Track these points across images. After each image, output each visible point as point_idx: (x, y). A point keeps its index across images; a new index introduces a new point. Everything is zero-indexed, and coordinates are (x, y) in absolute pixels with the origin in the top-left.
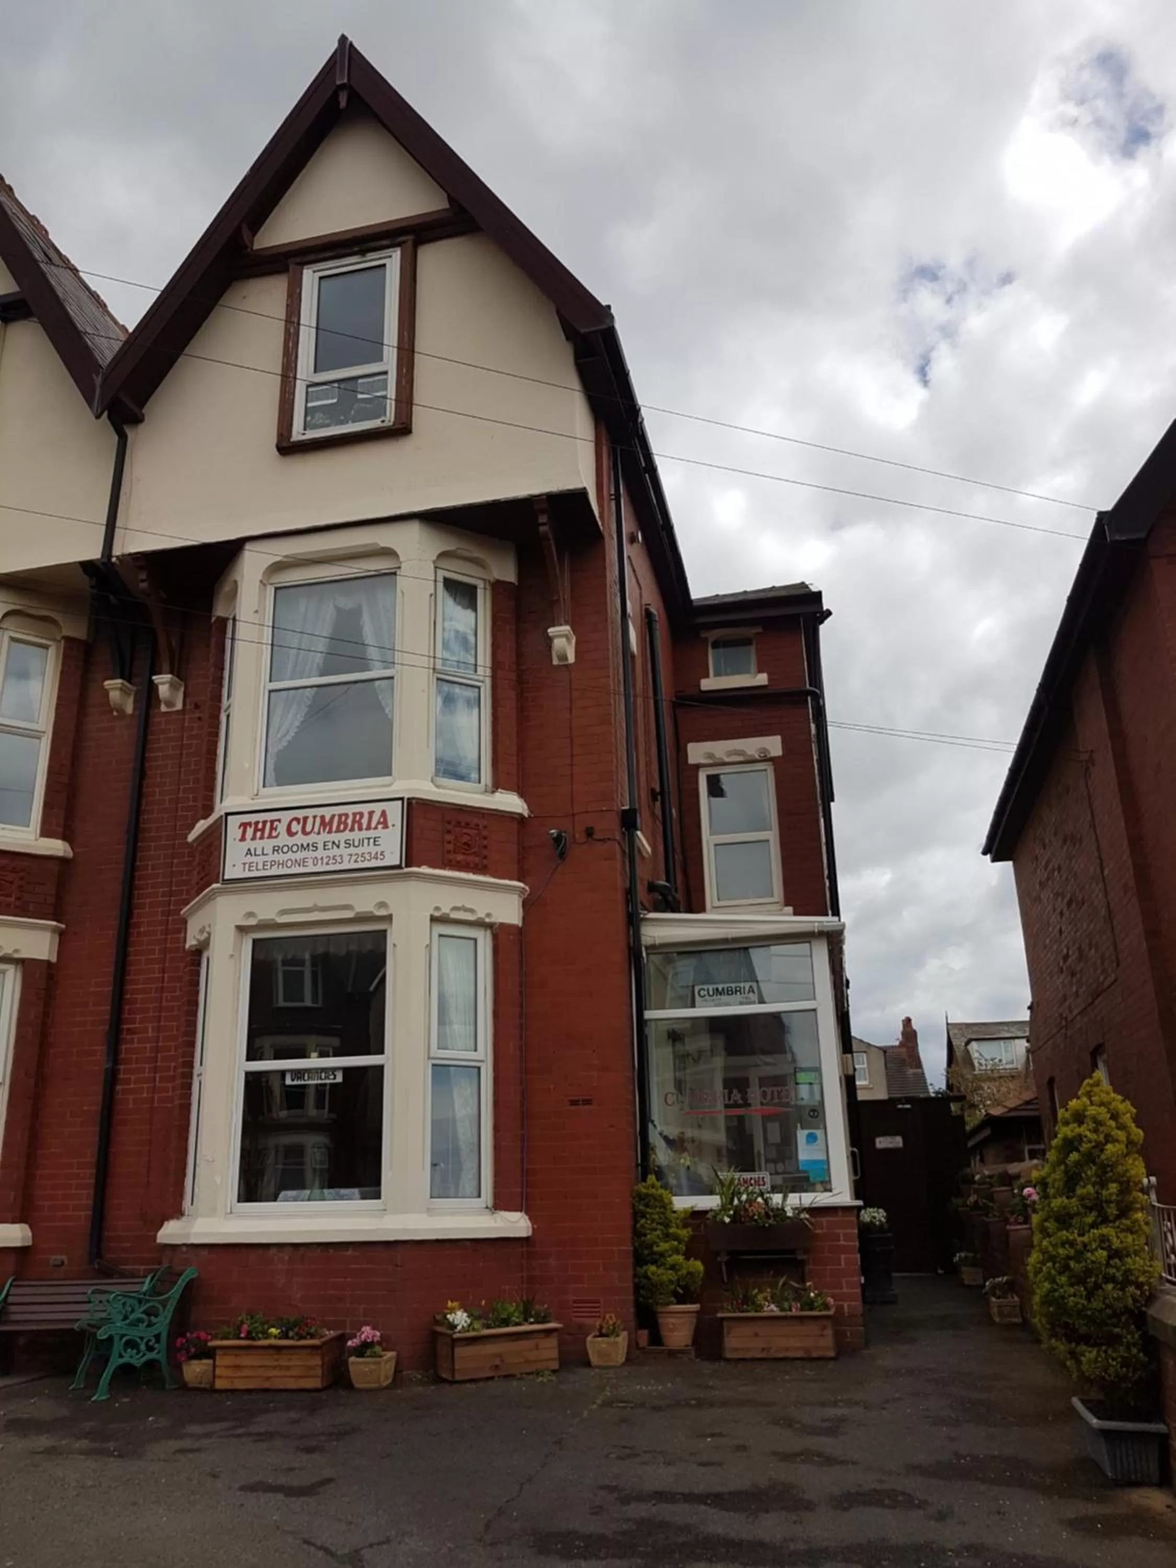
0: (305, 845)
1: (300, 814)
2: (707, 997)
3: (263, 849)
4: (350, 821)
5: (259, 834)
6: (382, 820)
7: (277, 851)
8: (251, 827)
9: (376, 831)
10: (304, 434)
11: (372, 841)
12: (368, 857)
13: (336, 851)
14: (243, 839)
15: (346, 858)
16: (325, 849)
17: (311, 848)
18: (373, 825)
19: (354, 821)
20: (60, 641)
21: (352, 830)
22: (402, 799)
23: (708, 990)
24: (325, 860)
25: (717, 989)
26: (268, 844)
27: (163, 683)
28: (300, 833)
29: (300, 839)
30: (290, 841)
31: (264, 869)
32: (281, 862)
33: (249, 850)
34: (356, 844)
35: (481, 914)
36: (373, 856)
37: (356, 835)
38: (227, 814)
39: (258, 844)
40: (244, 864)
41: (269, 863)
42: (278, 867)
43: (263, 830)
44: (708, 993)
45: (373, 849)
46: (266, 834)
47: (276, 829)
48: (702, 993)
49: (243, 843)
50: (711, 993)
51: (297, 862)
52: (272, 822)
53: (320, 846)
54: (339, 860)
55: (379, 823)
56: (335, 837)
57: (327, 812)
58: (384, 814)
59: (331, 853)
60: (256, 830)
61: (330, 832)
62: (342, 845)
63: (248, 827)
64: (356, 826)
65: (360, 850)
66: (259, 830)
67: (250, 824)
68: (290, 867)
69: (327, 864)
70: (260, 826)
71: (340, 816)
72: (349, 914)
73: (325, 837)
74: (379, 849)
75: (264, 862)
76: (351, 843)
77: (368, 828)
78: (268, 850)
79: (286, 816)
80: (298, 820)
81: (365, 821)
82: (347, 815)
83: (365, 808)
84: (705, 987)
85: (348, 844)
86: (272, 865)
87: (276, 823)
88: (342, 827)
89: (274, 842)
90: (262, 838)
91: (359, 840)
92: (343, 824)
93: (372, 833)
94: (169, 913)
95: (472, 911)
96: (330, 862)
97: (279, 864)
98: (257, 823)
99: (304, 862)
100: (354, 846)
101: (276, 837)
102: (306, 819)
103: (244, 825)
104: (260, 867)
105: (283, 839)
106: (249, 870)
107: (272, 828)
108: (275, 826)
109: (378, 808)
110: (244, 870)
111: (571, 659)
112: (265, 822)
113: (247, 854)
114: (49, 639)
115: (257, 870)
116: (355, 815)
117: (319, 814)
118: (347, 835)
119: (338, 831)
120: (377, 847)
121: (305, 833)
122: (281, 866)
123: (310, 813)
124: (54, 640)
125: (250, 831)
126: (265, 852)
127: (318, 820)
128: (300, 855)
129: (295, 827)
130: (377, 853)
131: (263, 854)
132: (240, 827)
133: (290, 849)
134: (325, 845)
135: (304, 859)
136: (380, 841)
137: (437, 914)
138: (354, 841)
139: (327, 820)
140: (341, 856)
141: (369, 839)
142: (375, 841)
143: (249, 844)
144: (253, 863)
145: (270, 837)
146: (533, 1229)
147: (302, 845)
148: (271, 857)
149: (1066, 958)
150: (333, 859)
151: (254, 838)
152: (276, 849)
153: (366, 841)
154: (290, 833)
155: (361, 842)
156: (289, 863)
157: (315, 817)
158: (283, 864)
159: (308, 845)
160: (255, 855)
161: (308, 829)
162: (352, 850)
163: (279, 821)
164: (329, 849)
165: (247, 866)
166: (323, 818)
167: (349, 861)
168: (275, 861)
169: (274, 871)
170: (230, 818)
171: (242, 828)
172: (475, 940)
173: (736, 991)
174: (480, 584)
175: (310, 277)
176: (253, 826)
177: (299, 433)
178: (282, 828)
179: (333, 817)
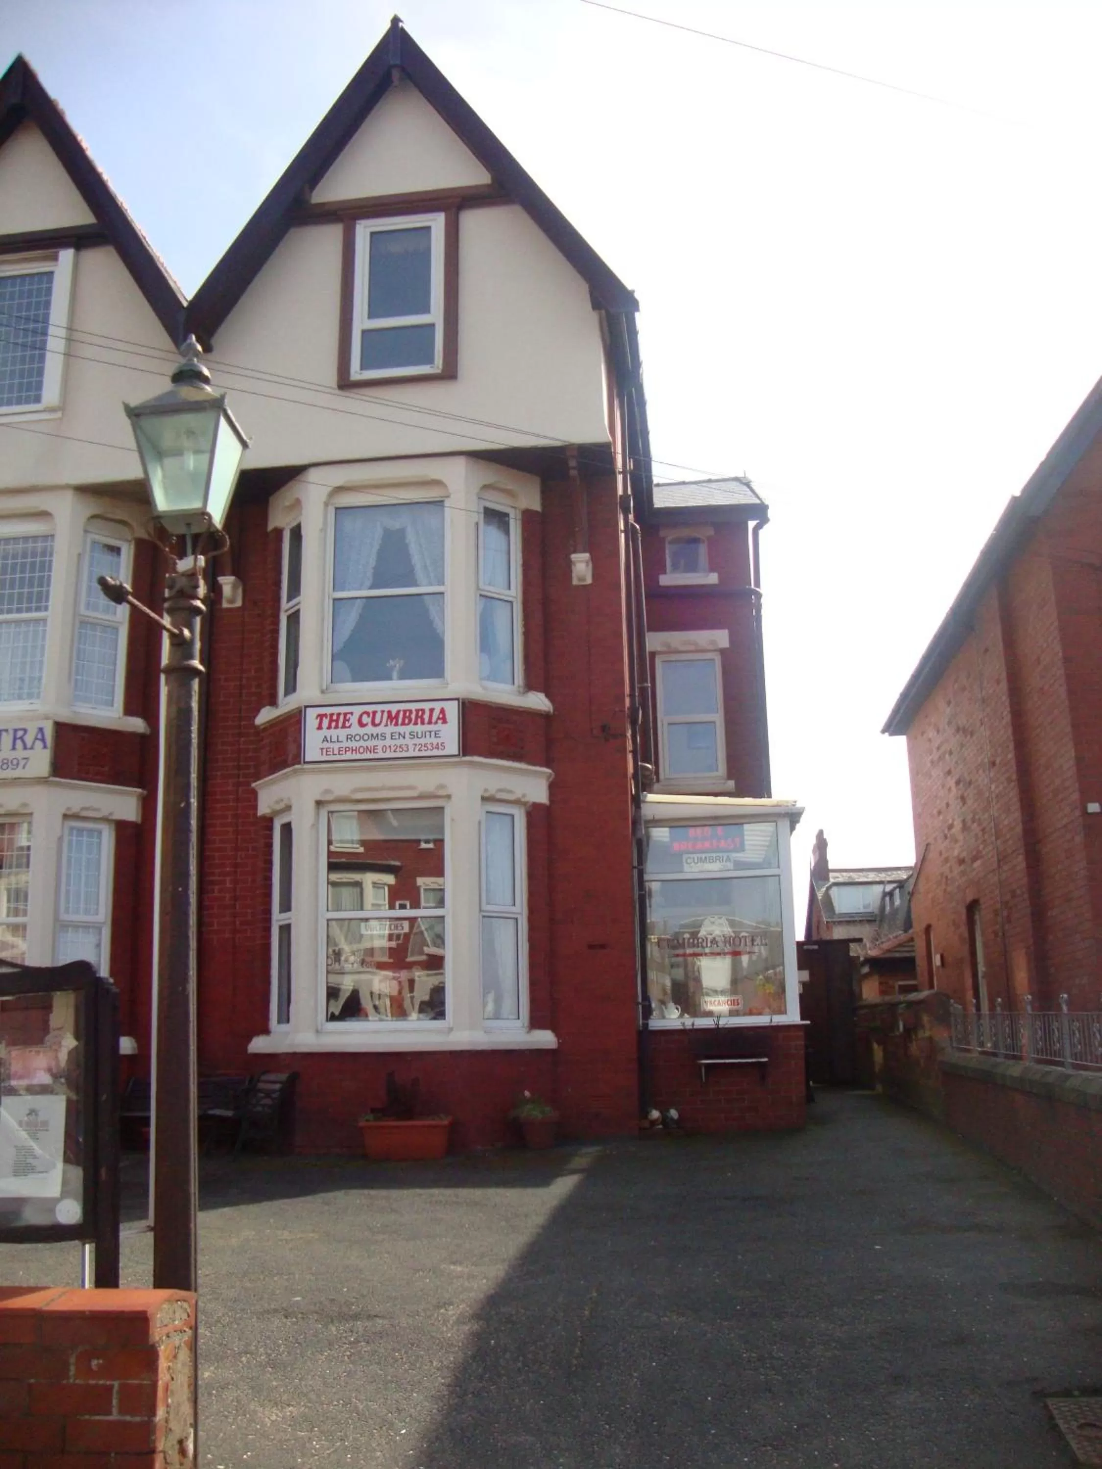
0: (375, 735)
1: (370, 709)
2: (693, 864)
3: (338, 736)
4: (413, 716)
5: (333, 724)
6: (441, 716)
7: (350, 738)
8: (326, 718)
9: (437, 725)
10: (361, 374)
11: (433, 733)
12: (430, 747)
13: (401, 741)
14: (320, 727)
15: (411, 748)
16: (392, 739)
17: (380, 737)
18: (434, 719)
19: (417, 716)
20: (130, 541)
21: (416, 723)
22: (457, 699)
23: (694, 858)
24: (393, 749)
25: (701, 858)
26: (342, 733)
27: (226, 584)
28: (370, 724)
29: (370, 730)
30: (362, 731)
31: (339, 754)
32: (354, 748)
33: (325, 737)
34: (420, 736)
35: (518, 794)
36: (434, 746)
37: (419, 728)
38: (306, 707)
39: (334, 733)
40: (322, 749)
41: (344, 749)
42: (352, 753)
43: (337, 721)
44: (694, 861)
45: (435, 741)
46: (340, 724)
47: (348, 720)
48: (689, 861)
49: (320, 731)
50: (696, 861)
51: (367, 749)
52: (345, 714)
53: (388, 736)
54: (405, 749)
55: (438, 718)
56: (401, 729)
57: (394, 708)
58: (442, 711)
59: (398, 742)
60: (331, 721)
61: (396, 724)
62: (407, 736)
63: (324, 718)
64: (419, 720)
65: (423, 741)
66: (335, 721)
67: (325, 715)
68: (362, 753)
69: (395, 751)
70: (335, 717)
71: (405, 712)
72: (414, 794)
73: (391, 728)
74: (439, 741)
75: (340, 748)
76: (415, 734)
77: (430, 722)
78: (343, 738)
79: (358, 710)
80: (368, 713)
81: (426, 717)
82: (411, 711)
83: (427, 706)
84: (692, 856)
85: (413, 735)
86: (346, 751)
87: (349, 716)
88: (407, 721)
89: (347, 731)
90: (337, 727)
91: (422, 733)
92: (407, 718)
93: (432, 727)
94: (238, 785)
95: (510, 792)
96: (398, 750)
97: (352, 750)
98: (332, 715)
99: (374, 749)
100: (418, 737)
101: (349, 727)
102: (375, 713)
103: (321, 717)
104: (336, 752)
105: (356, 729)
106: (327, 755)
107: (345, 720)
108: (347, 718)
109: (437, 706)
110: (322, 754)
111: (589, 581)
112: (339, 715)
113: (324, 741)
114: (120, 539)
115: (334, 754)
116: (417, 711)
117: (386, 710)
118: (411, 728)
119: (403, 724)
120: (438, 739)
121: (374, 724)
122: (354, 752)
123: (379, 708)
124: (127, 540)
125: (326, 722)
126: (340, 740)
127: (386, 715)
128: (370, 743)
129: (366, 719)
130: (438, 744)
131: (338, 741)
132: (317, 718)
133: (362, 738)
134: (392, 736)
135: (374, 746)
136: (441, 734)
137: (486, 795)
138: (417, 733)
139: (394, 714)
140: (407, 746)
141: (430, 732)
142: (436, 734)
143: (325, 732)
144: (330, 748)
145: (344, 727)
146: (559, 1043)
147: (372, 735)
148: (345, 744)
149: (951, 827)
150: (400, 747)
151: (329, 727)
152: (349, 738)
153: (428, 734)
154: (362, 725)
155: (424, 735)
156: (361, 750)
157: (383, 712)
158: (356, 750)
159: (377, 735)
160: (331, 742)
161: (377, 721)
162: (416, 741)
163: (352, 713)
164: (395, 739)
165: (324, 751)
166: (389, 712)
167: (414, 750)
168: (349, 748)
169: (348, 756)
170: (308, 710)
171: (319, 719)
172: (512, 816)
173: (716, 859)
174: (512, 514)
175: (363, 230)
176: (329, 717)
177: (356, 372)
178: (354, 720)
179: (398, 712)
